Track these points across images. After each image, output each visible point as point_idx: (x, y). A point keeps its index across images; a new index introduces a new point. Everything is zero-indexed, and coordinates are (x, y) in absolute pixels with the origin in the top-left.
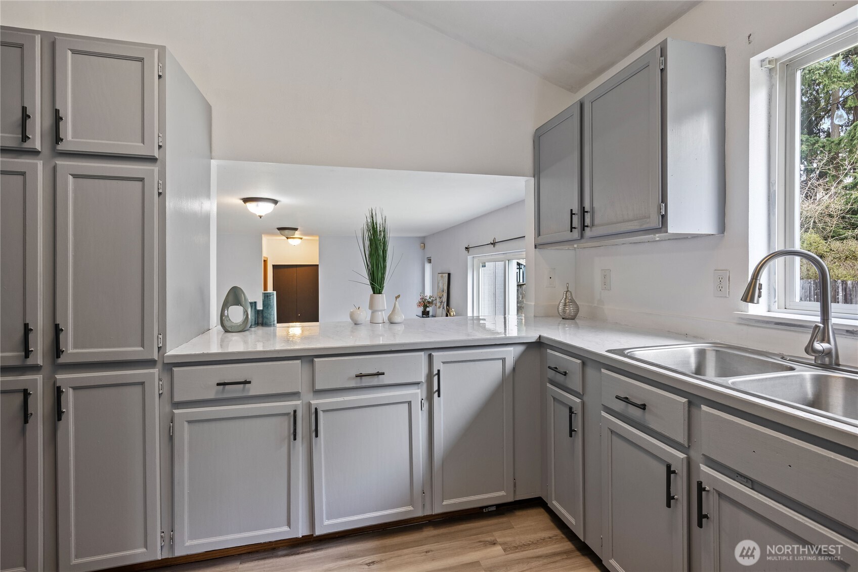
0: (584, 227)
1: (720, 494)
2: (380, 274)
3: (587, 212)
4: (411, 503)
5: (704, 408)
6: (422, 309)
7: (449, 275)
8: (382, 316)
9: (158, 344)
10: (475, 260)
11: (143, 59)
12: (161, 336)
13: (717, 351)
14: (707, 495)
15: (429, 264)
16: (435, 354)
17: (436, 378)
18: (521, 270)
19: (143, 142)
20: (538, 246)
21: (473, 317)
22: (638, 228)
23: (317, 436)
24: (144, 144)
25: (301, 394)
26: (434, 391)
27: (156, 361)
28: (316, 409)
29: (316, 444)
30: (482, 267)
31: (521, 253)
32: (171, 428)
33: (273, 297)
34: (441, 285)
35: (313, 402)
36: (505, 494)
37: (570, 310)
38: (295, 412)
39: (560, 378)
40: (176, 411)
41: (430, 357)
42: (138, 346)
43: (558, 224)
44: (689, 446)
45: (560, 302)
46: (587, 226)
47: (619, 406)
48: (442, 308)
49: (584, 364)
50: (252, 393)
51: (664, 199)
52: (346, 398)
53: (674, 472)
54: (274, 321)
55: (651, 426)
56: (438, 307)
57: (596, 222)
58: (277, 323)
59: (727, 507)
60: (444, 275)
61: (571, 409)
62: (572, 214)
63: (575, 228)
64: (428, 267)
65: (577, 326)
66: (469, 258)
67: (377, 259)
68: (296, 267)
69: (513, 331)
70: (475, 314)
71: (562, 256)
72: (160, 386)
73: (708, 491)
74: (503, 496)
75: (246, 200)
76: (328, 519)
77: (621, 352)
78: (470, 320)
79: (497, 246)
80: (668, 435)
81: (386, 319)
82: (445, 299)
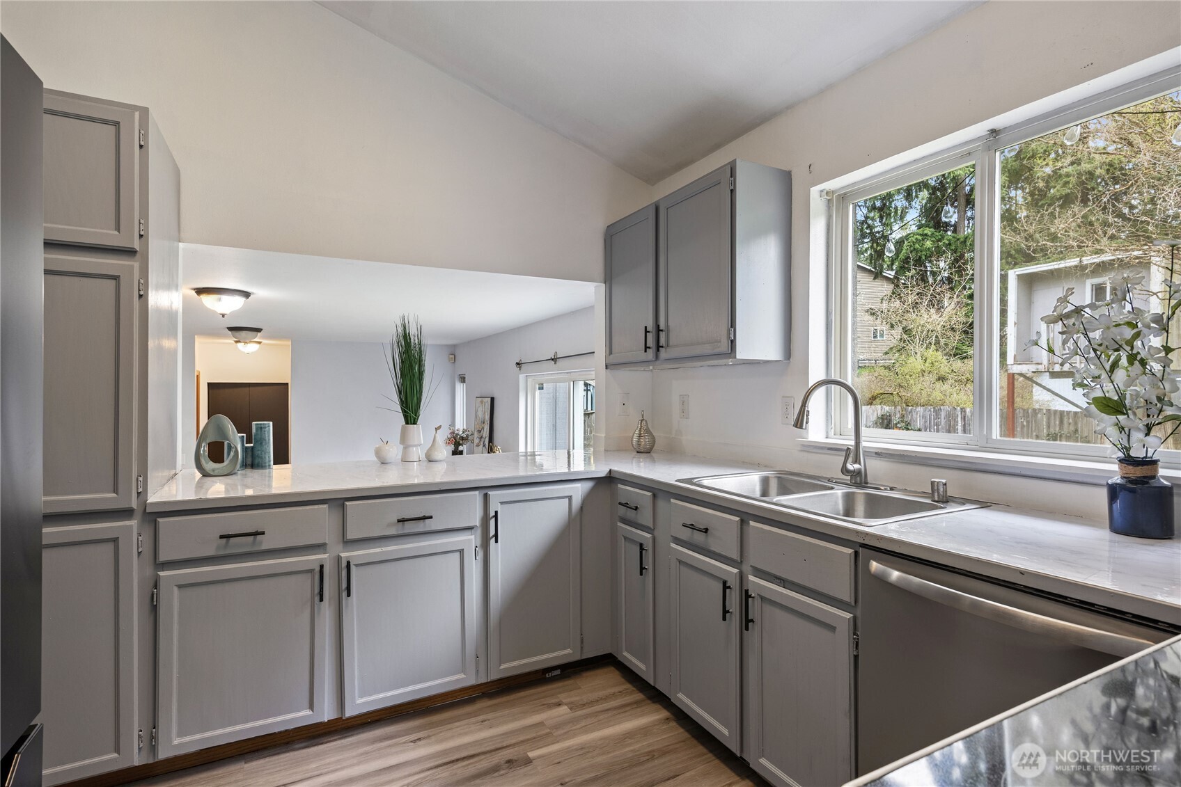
0: (658, 347)
1: (762, 598)
2: (415, 398)
3: (662, 331)
4: (464, 671)
5: (752, 523)
6: (452, 447)
7: (493, 399)
8: (418, 453)
9: (137, 489)
10: (530, 380)
11: (119, 123)
12: (141, 479)
13: (779, 477)
14: (753, 601)
15: (462, 384)
16: (491, 493)
17: (492, 522)
18: (589, 393)
19: (118, 229)
20: (609, 367)
21: (526, 452)
22: (710, 352)
23: (349, 595)
24: (119, 231)
25: (328, 546)
26: (491, 535)
27: (134, 509)
28: (348, 563)
29: (347, 606)
30: (539, 389)
31: (589, 373)
32: (155, 596)
33: (269, 429)
34: (480, 414)
35: (342, 555)
36: (571, 651)
37: (645, 442)
38: (322, 567)
39: (631, 514)
40: (161, 574)
41: (486, 497)
42: (108, 492)
43: (631, 342)
44: (741, 562)
45: (634, 433)
46: (662, 347)
47: (685, 534)
48: (482, 445)
49: (654, 496)
50: (264, 547)
51: (733, 324)
52: (384, 549)
53: (729, 587)
54: (270, 461)
55: (712, 549)
56: (475, 444)
57: (671, 343)
58: (274, 464)
59: (768, 609)
60: (485, 400)
61: (641, 545)
62: (646, 332)
63: (649, 348)
64: (460, 389)
65: (653, 460)
66: (522, 377)
67: (412, 381)
68: (249, 386)
69: (579, 466)
70: (529, 450)
71: (637, 378)
72: (140, 542)
73: (753, 597)
74: (569, 654)
75: (200, 291)
76: (361, 697)
77: (689, 481)
78: (523, 456)
79: (560, 362)
80: (724, 554)
81: (423, 457)
82: (486, 433)
